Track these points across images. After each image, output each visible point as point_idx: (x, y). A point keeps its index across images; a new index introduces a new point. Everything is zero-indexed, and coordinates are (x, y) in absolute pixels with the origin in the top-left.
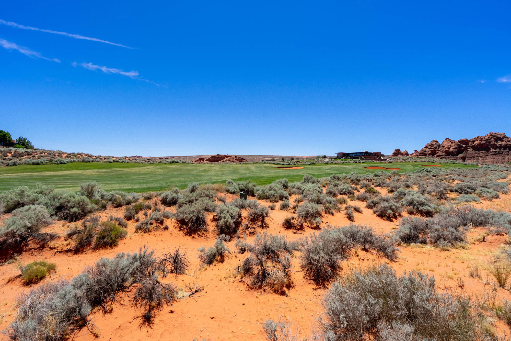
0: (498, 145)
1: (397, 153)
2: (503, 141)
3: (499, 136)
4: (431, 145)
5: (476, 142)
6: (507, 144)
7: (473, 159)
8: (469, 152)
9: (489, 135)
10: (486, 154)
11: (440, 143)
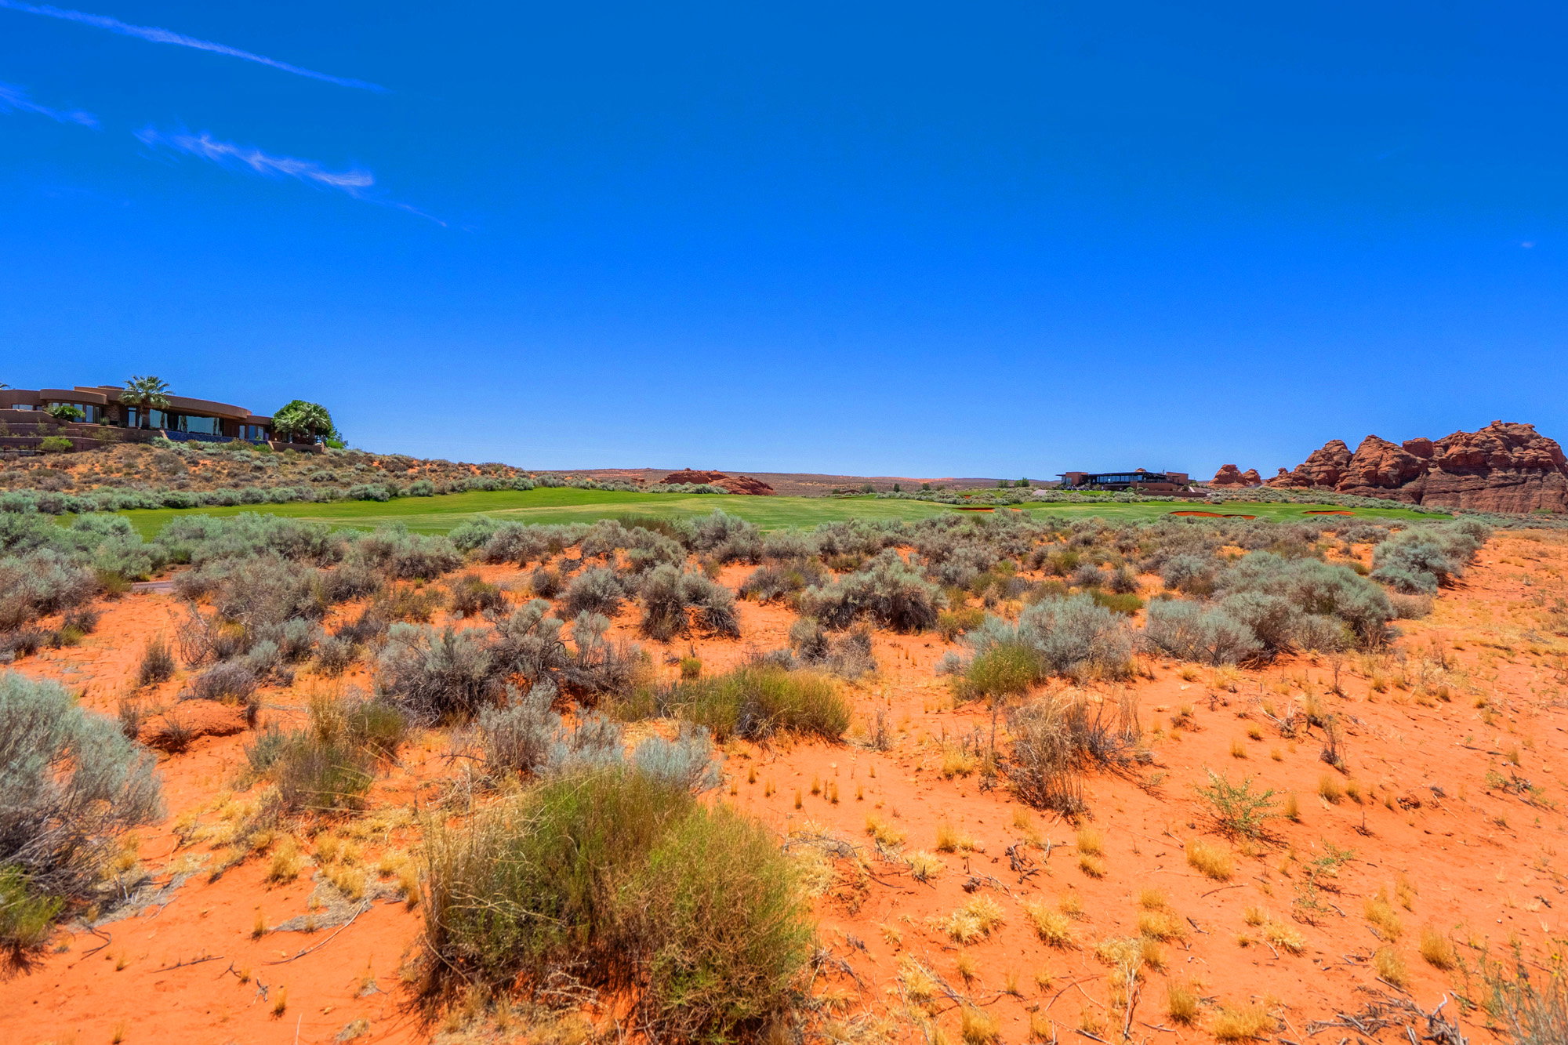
0: (1514, 460)
1: (1229, 476)
2: (1528, 448)
3: (1517, 432)
4: (1327, 456)
5: (1454, 450)
6: (1537, 458)
7: (1443, 498)
8: (1432, 477)
9: (1490, 429)
10: (1480, 485)
11: (1352, 448)
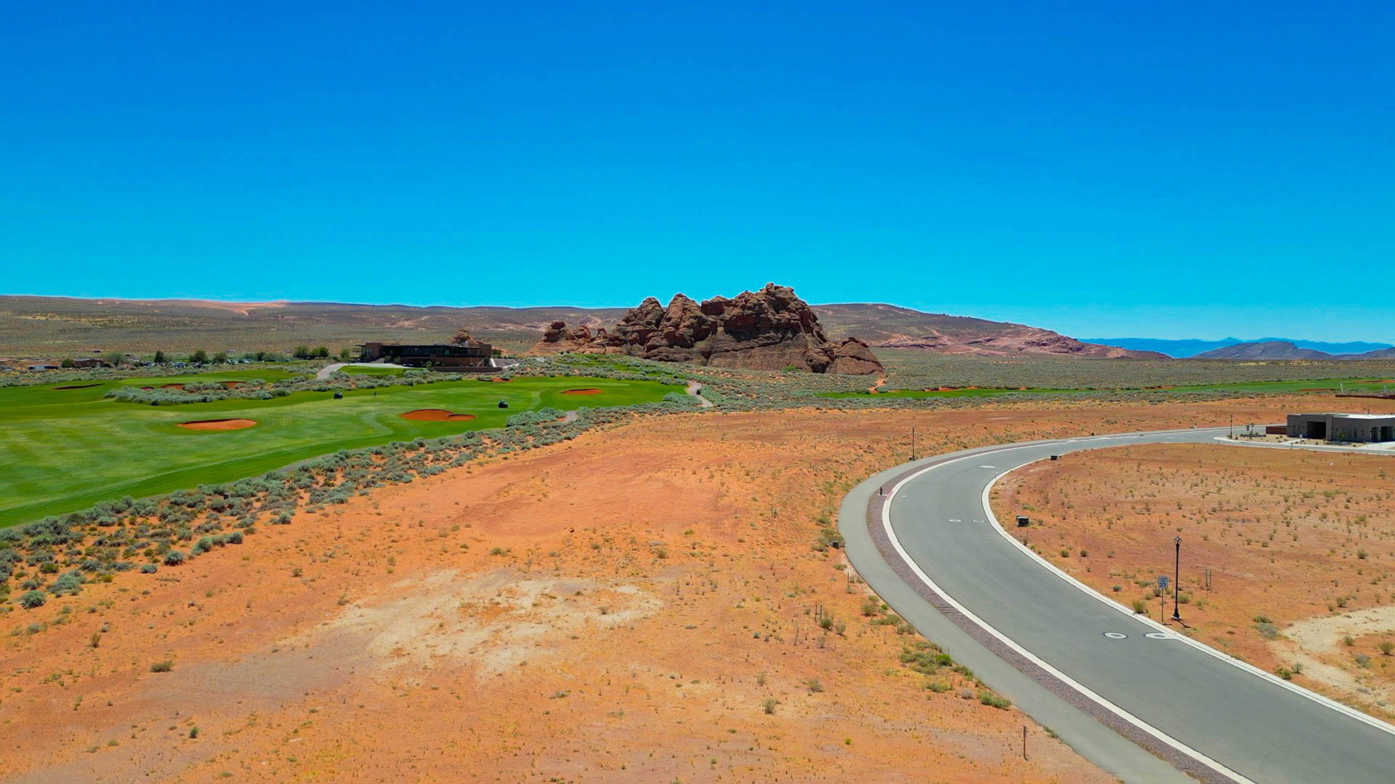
0: (775, 322)
1: (557, 333)
2: (786, 311)
3: (781, 295)
4: (640, 315)
5: (736, 311)
6: (789, 320)
7: (726, 357)
8: (718, 337)
9: (763, 292)
10: (751, 345)
11: (664, 305)
